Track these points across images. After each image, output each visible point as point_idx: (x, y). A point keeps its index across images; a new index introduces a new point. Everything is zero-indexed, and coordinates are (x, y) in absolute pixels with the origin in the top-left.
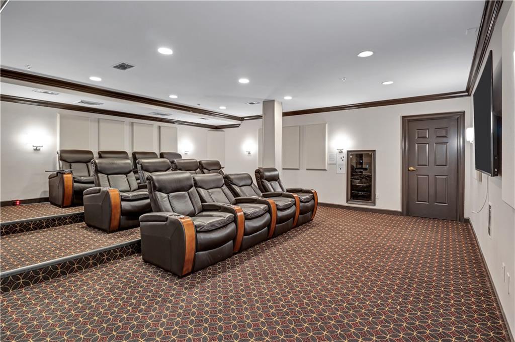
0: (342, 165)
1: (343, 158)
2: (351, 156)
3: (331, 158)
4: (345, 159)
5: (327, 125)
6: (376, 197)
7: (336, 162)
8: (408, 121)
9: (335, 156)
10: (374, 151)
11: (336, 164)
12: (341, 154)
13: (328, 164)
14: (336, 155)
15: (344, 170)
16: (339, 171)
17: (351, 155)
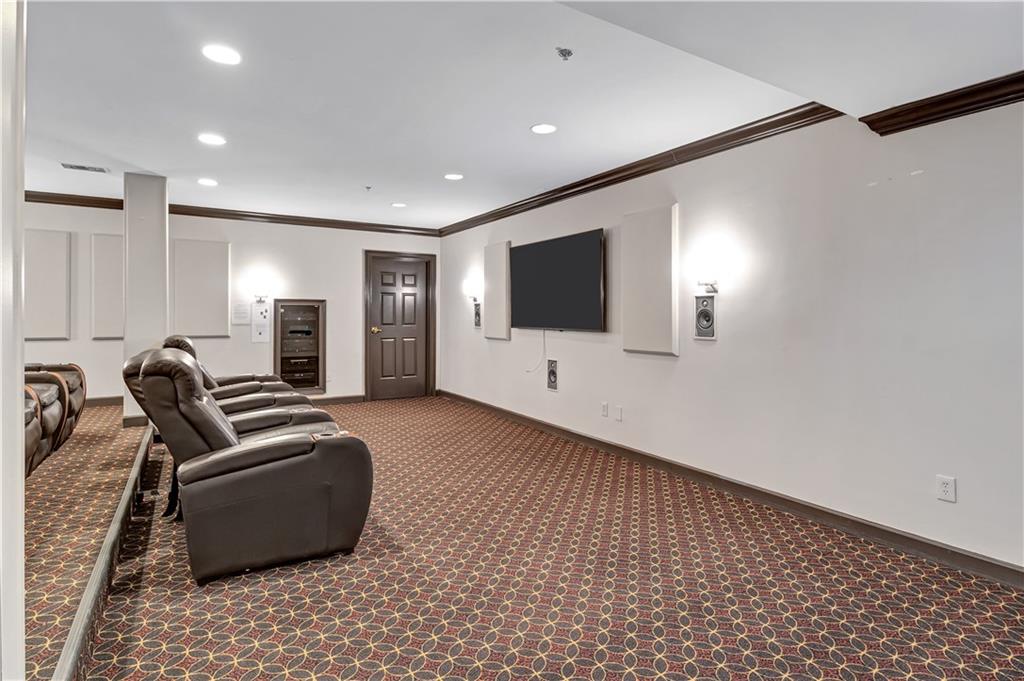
0: (264, 326)
1: (264, 314)
2: (282, 310)
3: (239, 313)
4: (270, 314)
5: (230, 245)
6: (327, 379)
7: (251, 321)
8: (373, 259)
9: (249, 308)
10: (324, 301)
11: (249, 325)
12: (262, 304)
13: (233, 325)
14: (251, 306)
15: (268, 337)
16: (256, 338)
17: (282, 307)
